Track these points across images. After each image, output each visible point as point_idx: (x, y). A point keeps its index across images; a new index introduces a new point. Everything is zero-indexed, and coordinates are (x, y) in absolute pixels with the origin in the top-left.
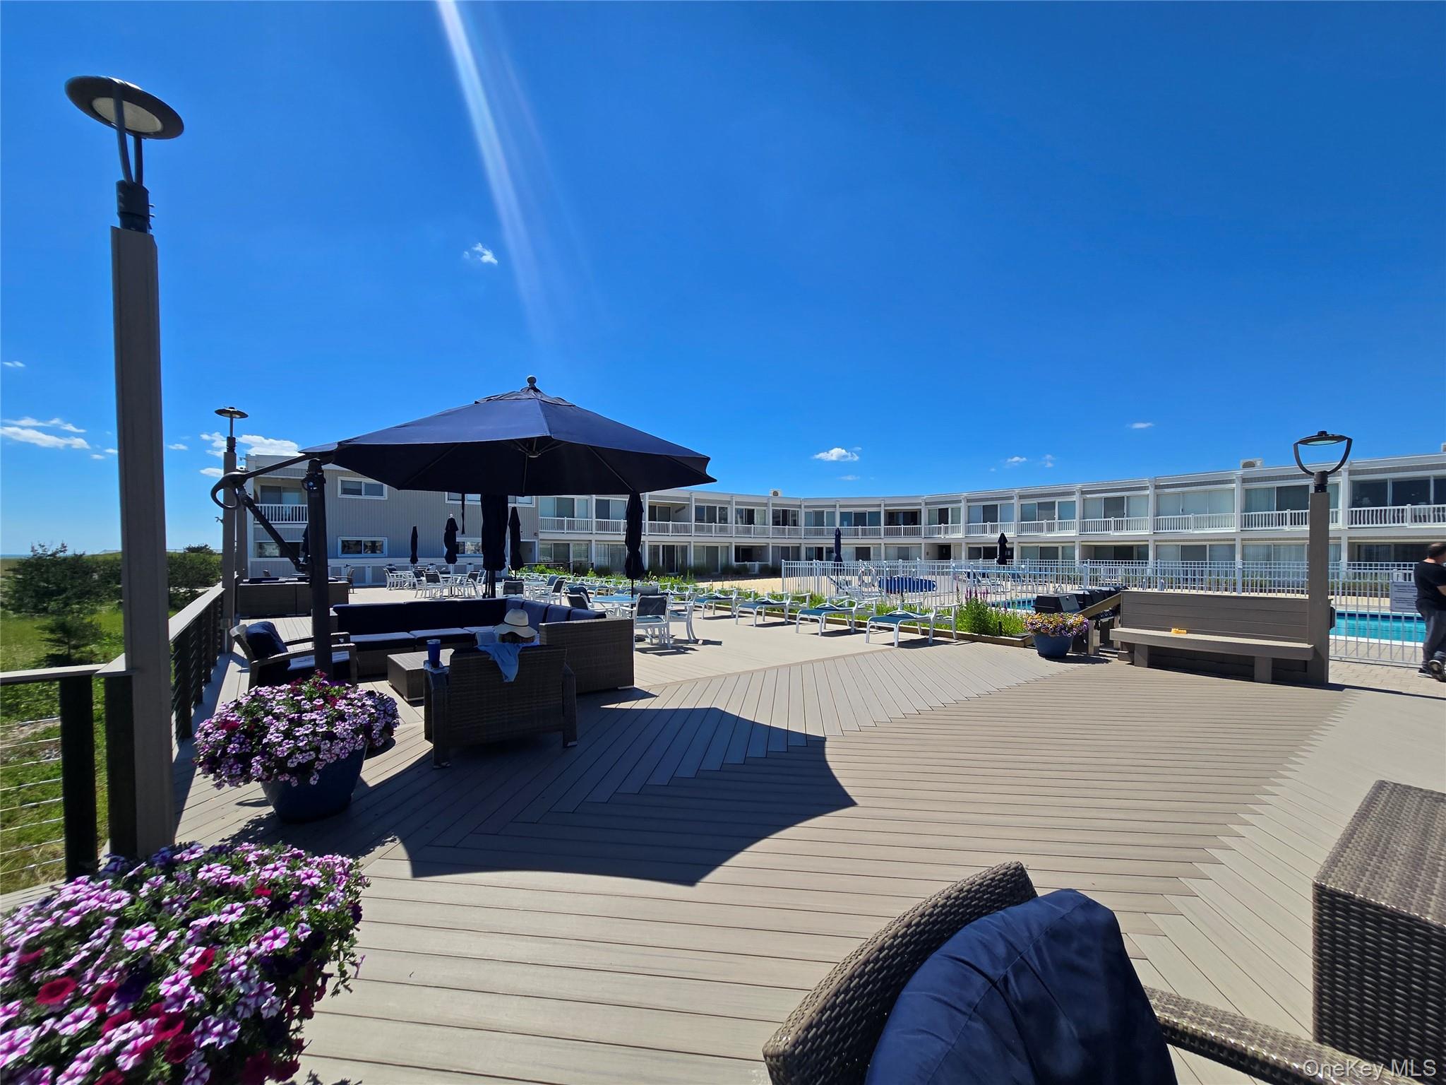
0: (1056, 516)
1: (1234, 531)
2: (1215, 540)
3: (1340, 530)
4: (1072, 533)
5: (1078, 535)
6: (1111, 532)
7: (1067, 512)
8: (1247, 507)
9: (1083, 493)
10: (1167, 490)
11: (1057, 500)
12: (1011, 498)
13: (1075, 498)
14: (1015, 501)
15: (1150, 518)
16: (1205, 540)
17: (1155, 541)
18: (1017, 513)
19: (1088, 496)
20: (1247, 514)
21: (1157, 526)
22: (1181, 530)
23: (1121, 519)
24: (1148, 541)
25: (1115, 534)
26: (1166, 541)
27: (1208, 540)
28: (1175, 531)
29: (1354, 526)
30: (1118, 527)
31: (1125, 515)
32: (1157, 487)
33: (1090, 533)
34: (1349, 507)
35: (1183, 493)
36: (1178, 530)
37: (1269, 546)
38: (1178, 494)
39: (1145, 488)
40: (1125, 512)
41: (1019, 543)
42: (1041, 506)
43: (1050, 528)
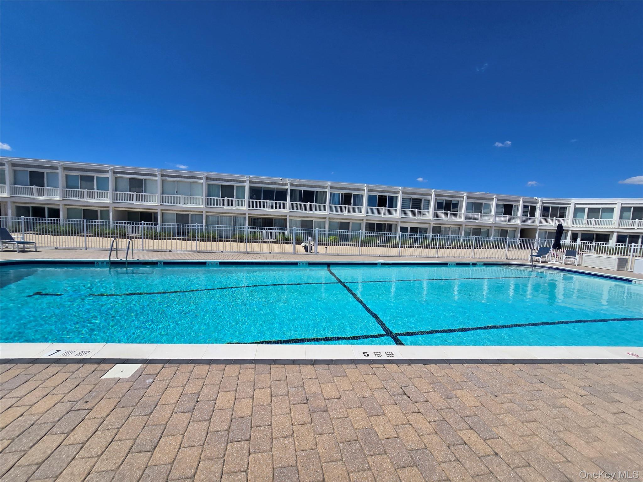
0: (95, 187)
1: (202, 207)
2: (194, 211)
3: (245, 210)
4: (107, 201)
5: (111, 202)
6: (134, 202)
7: (103, 184)
8: (209, 195)
9: (115, 172)
10: (168, 179)
11: (96, 175)
12: (56, 168)
13: (109, 175)
14: (60, 171)
15: (158, 195)
16: (189, 211)
17: (162, 210)
18: (61, 180)
19: (119, 175)
20: (208, 198)
21: (163, 200)
22: (175, 204)
23: (140, 194)
24: (157, 209)
25: (137, 204)
26: (168, 210)
27: (190, 211)
28: (172, 204)
29: (250, 208)
30: (139, 199)
31: (144, 192)
32: (162, 176)
33: (120, 201)
34: (249, 199)
35: (177, 182)
36: (174, 204)
37: (218, 216)
38: (174, 182)
39: (155, 175)
40: (144, 189)
41: (65, 205)
42: (83, 178)
43: (91, 196)
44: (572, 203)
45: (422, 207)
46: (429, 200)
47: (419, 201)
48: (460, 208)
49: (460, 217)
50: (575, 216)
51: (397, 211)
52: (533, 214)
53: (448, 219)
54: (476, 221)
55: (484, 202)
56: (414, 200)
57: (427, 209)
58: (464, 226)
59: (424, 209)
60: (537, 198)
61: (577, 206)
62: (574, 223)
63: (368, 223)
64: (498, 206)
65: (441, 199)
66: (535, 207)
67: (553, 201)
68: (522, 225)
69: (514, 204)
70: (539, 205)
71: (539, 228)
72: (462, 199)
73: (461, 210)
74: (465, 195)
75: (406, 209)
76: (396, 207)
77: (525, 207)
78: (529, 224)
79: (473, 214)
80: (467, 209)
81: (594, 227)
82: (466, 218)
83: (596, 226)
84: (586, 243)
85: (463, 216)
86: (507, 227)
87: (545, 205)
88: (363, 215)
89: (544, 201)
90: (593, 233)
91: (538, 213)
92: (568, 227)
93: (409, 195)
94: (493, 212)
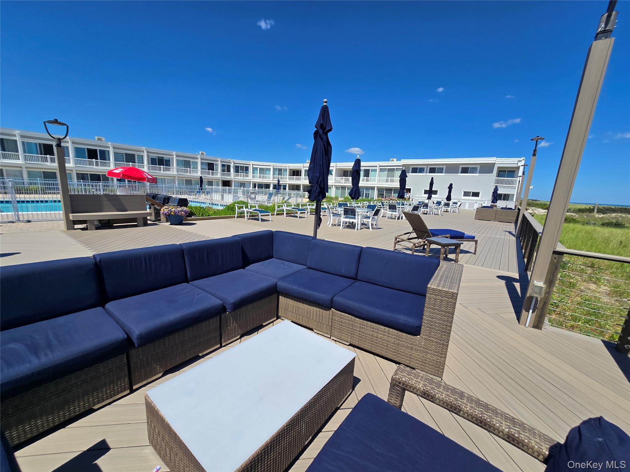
44: (251, 164)
45: (136, 161)
46: (143, 156)
47: (133, 156)
48: (172, 163)
49: (173, 171)
50: (253, 173)
51: (111, 164)
52: (229, 170)
53: (162, 172)
54: (187, 174)
55: (191, 160)
56: (128, 155)
57: (142, 163)
58: (177, 178)
59: (138, 163)
60: (229, 159)
61: (254, 166)
62: (253, 177)
63: (80, 173)
64: (202, 163)
65: (154, 156)
66: (230, 165)
67: (241, 162)
68: (222, 178)
69: (215, 163)
70: (232, 165)
71: (233, 180)
72: (173, 157)
73: (173, 166)
74: (174, 153)
75: (120, 163)
76: (109, 160)
77: (223, 166)
78: (227, 178)
79: (184, 168)
80: (177, 165)
81: (262, 180)
82: (178, 171)
83: (263, 179)
84: (261, 190)
85: (175, 170)
86: (212, 179)
87: (236, 165)
88: (72, 166)
89: (235, 162)
90: (263, 183)
91: (232, 170)
92: (251, 180)
93: (122, 151)
94: (199, 168)
